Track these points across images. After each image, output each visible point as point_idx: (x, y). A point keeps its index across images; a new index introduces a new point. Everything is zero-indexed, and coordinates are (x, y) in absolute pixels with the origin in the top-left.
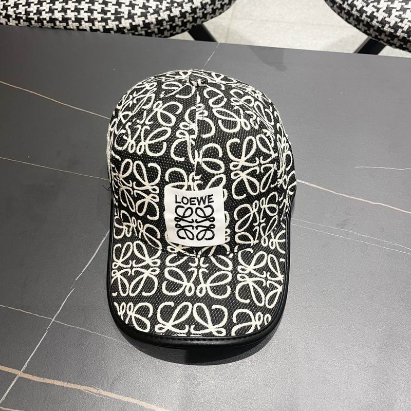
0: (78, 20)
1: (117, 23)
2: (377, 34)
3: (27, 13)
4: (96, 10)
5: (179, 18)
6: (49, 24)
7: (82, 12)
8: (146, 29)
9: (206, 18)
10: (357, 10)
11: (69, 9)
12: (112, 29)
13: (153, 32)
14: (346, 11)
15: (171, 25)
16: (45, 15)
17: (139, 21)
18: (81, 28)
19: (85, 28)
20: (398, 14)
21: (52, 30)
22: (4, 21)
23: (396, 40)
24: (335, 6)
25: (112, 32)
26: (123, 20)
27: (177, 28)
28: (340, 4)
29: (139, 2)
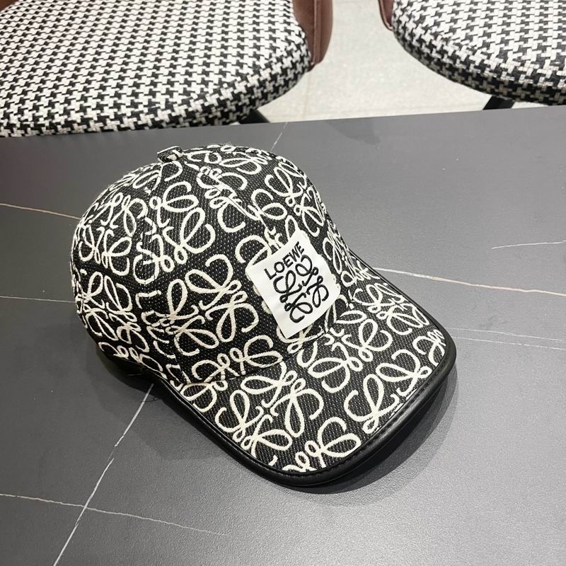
0: (102, 119)
1: (152, 116)
2: (493, 87)
3: (35, 119)
4: (124, 104)
5: (231, 101)
6: (65, 129)
7: (106, 109)
8: (190, 120)
9: (266, 99)
10: (461, 62)
11: (89, 107)
12: (146, 125)
13: (200, 122)
14: (447, 66)
15: (222, 112)
16: (59, 119)
17: (180, 110)
18: (106, 128)
19: (111, 128)
20: (516, 56)
21: (68, 137)
22: (5, 133)
23: (519, 91)
24: (432, 63)
25: (147, 128)
26: (159, 112)
27: (231, 114)
28: (439, 59)
29: (179, 88)
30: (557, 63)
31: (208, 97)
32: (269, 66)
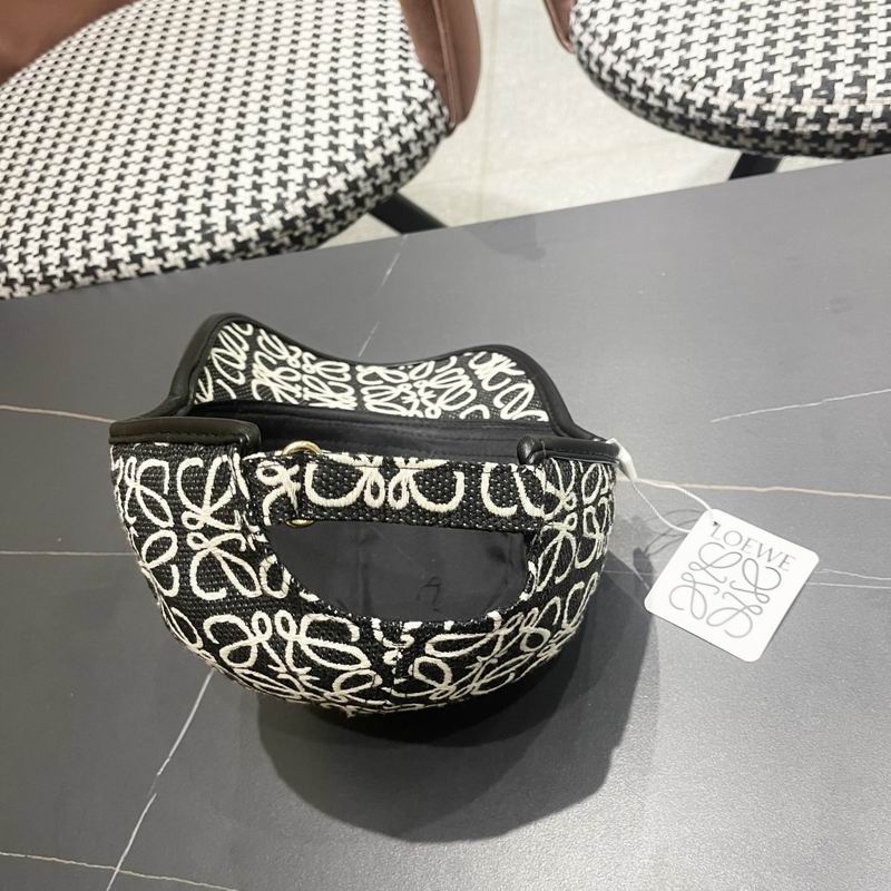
0: (136, 259)
1: (208, 245)
2: (729, 137)
3: (43, 268)
4: (166, 232)
5: (326, 207)
6: (86, 279)
7: (140, 242)
8: (266, 243)
10: (676, 104)
11: (117, 242)
12: (201, 260)
13: (282, 245)
14: (656, 110)
15: (314, 224)
16: (76, 265)
17: (248, 232)
18: (144, 271)
19: (150, 270)
20: (757, 88)
21: (93, 290)
22: (4, 292)
23: (769, 141)
24: (634, 106)
25: (202, 264)
26: (218, 238)
27: (329, 228)
28: (643, 101)
29: (244, 197)
30: (823, 93)
31: (288, 206)
32: (379, 143)
